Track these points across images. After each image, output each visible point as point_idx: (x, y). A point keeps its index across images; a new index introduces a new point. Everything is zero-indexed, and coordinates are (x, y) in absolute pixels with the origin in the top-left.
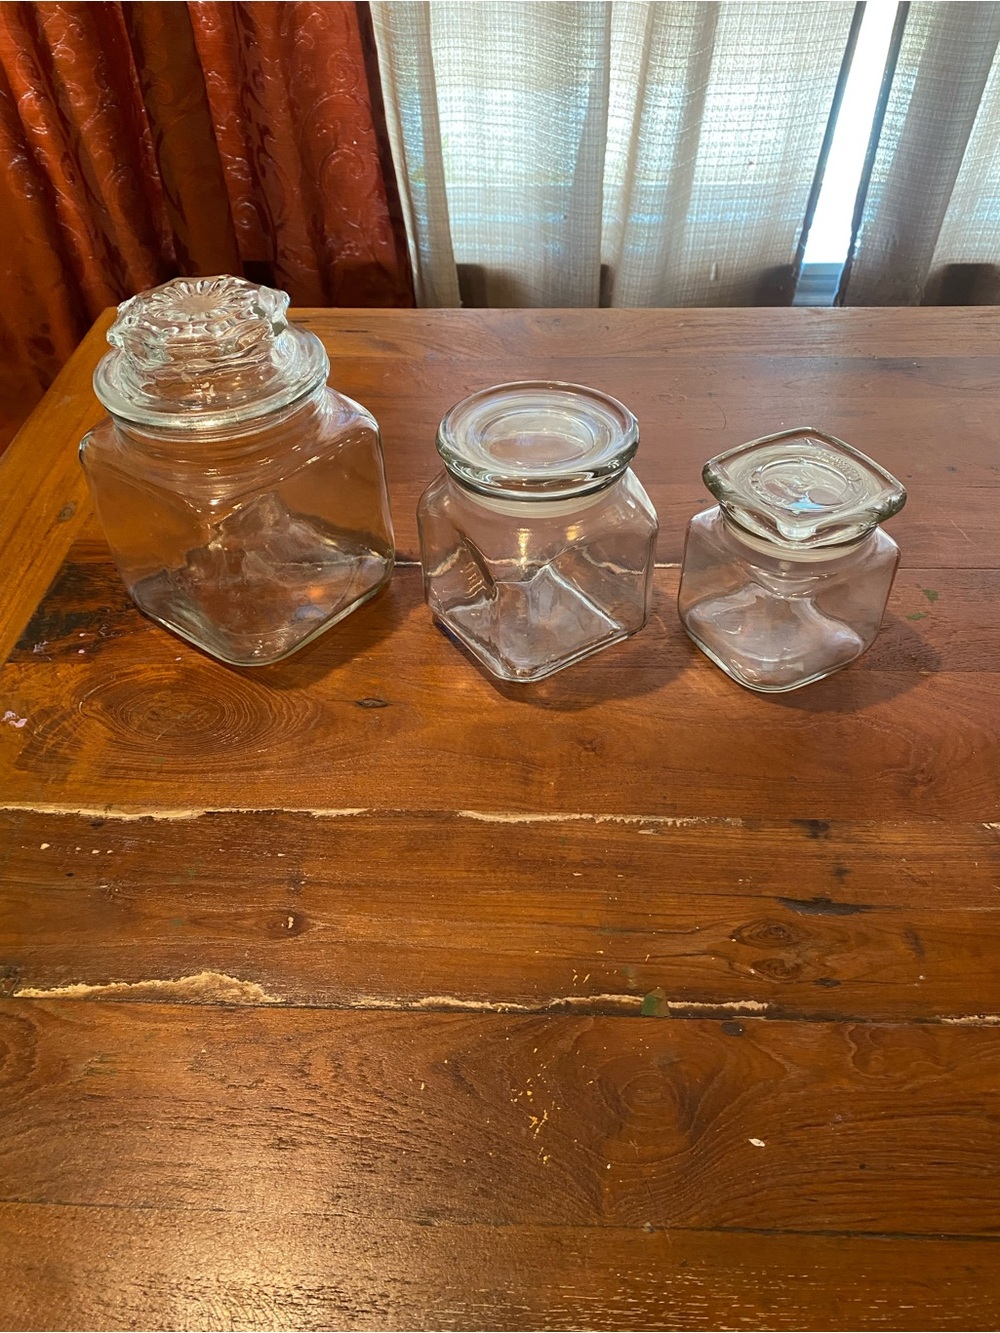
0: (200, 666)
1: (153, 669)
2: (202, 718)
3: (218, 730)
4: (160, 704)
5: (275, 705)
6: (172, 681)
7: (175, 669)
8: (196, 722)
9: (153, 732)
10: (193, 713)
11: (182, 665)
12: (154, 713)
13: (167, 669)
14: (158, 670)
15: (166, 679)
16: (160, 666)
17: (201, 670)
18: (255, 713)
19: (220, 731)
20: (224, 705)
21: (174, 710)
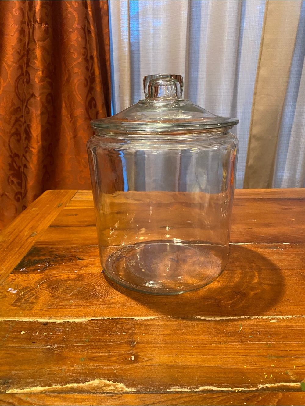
0: (84, 273)
1: (66, 275)
2: (86, 288)
4: (70, 285)
6: (74, 278)
7: (75, 274)
8: (84, 290)
9: (67, 293)
10: (83, 287)
11: (77, 273)
12: (67, 287)
13: (72, 274)
14: (68, 275)
15: (72, 277)
17: (84, 274)
18: (107, 286)
19: (94, 292)
20: (95, 284)
21: (76, 287)
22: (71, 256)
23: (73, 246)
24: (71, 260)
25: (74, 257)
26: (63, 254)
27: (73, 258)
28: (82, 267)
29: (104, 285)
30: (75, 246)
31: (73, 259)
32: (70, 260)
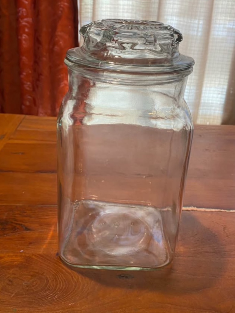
0: (33, 255)
1: (8, 256)
2: (36, 284)
3: (46, 291)
4: (13, 276)
5: (75, 277)
6: (19, 263)
7: (21, 256)
8: (33, 286)
9: (9, 292)
10: (31, 281)
11: (24, 254)
12: (10, 281)
13: (16, 256)
14: (12, 256)
15: (16, 261)
16: (12, 254)
17: (34, 257)
18: (65, 281)
19: (47, 292)
20: (48, 276)
21: (21, 279)
22: (16, 222)
23: (18, 205)
24: (16, 229)
25: (19, 224)
26: (5, 217)
27: (18, 226)
28: (31, 243)
29: (60, 278)
30: (21, 205)
31: (18, 229)
32: (14, 229)
